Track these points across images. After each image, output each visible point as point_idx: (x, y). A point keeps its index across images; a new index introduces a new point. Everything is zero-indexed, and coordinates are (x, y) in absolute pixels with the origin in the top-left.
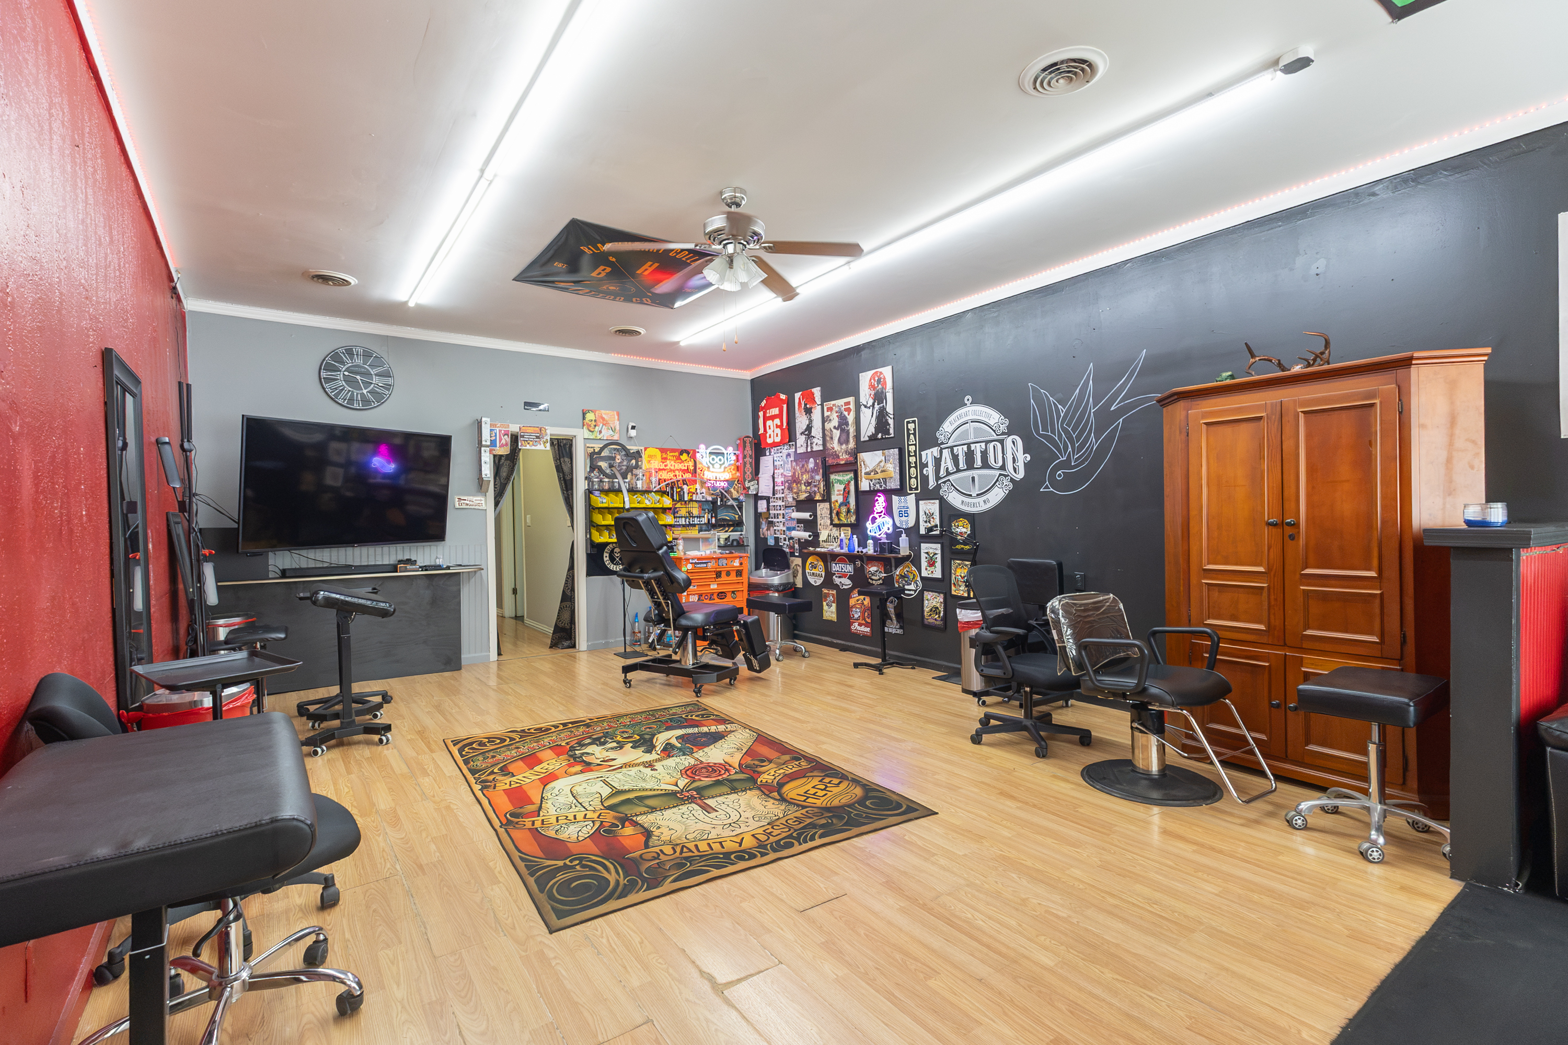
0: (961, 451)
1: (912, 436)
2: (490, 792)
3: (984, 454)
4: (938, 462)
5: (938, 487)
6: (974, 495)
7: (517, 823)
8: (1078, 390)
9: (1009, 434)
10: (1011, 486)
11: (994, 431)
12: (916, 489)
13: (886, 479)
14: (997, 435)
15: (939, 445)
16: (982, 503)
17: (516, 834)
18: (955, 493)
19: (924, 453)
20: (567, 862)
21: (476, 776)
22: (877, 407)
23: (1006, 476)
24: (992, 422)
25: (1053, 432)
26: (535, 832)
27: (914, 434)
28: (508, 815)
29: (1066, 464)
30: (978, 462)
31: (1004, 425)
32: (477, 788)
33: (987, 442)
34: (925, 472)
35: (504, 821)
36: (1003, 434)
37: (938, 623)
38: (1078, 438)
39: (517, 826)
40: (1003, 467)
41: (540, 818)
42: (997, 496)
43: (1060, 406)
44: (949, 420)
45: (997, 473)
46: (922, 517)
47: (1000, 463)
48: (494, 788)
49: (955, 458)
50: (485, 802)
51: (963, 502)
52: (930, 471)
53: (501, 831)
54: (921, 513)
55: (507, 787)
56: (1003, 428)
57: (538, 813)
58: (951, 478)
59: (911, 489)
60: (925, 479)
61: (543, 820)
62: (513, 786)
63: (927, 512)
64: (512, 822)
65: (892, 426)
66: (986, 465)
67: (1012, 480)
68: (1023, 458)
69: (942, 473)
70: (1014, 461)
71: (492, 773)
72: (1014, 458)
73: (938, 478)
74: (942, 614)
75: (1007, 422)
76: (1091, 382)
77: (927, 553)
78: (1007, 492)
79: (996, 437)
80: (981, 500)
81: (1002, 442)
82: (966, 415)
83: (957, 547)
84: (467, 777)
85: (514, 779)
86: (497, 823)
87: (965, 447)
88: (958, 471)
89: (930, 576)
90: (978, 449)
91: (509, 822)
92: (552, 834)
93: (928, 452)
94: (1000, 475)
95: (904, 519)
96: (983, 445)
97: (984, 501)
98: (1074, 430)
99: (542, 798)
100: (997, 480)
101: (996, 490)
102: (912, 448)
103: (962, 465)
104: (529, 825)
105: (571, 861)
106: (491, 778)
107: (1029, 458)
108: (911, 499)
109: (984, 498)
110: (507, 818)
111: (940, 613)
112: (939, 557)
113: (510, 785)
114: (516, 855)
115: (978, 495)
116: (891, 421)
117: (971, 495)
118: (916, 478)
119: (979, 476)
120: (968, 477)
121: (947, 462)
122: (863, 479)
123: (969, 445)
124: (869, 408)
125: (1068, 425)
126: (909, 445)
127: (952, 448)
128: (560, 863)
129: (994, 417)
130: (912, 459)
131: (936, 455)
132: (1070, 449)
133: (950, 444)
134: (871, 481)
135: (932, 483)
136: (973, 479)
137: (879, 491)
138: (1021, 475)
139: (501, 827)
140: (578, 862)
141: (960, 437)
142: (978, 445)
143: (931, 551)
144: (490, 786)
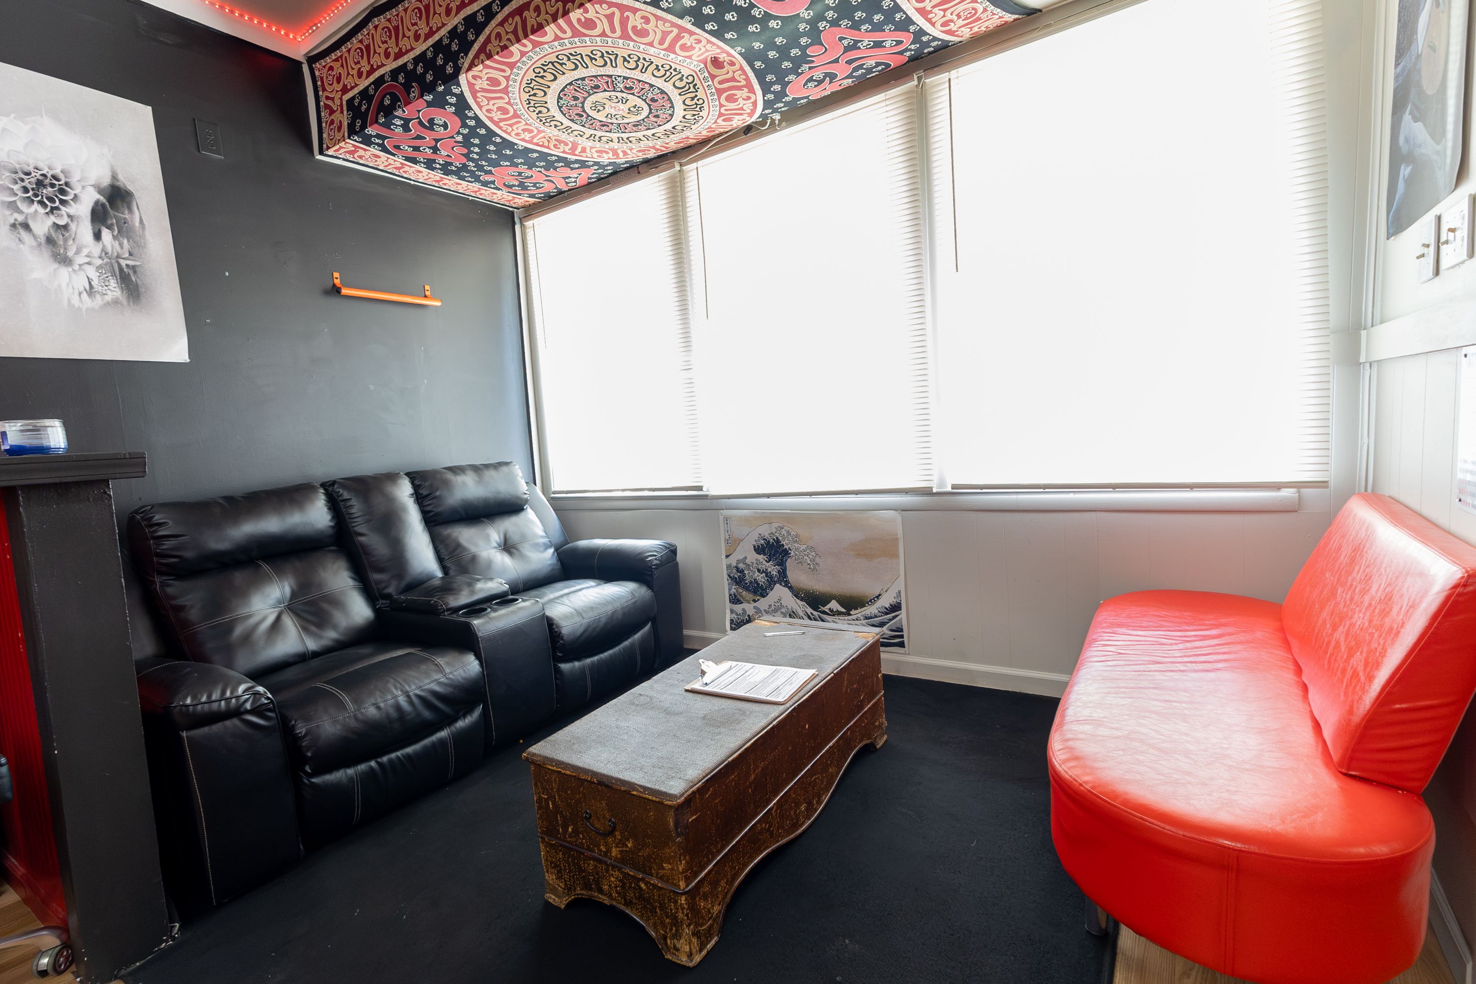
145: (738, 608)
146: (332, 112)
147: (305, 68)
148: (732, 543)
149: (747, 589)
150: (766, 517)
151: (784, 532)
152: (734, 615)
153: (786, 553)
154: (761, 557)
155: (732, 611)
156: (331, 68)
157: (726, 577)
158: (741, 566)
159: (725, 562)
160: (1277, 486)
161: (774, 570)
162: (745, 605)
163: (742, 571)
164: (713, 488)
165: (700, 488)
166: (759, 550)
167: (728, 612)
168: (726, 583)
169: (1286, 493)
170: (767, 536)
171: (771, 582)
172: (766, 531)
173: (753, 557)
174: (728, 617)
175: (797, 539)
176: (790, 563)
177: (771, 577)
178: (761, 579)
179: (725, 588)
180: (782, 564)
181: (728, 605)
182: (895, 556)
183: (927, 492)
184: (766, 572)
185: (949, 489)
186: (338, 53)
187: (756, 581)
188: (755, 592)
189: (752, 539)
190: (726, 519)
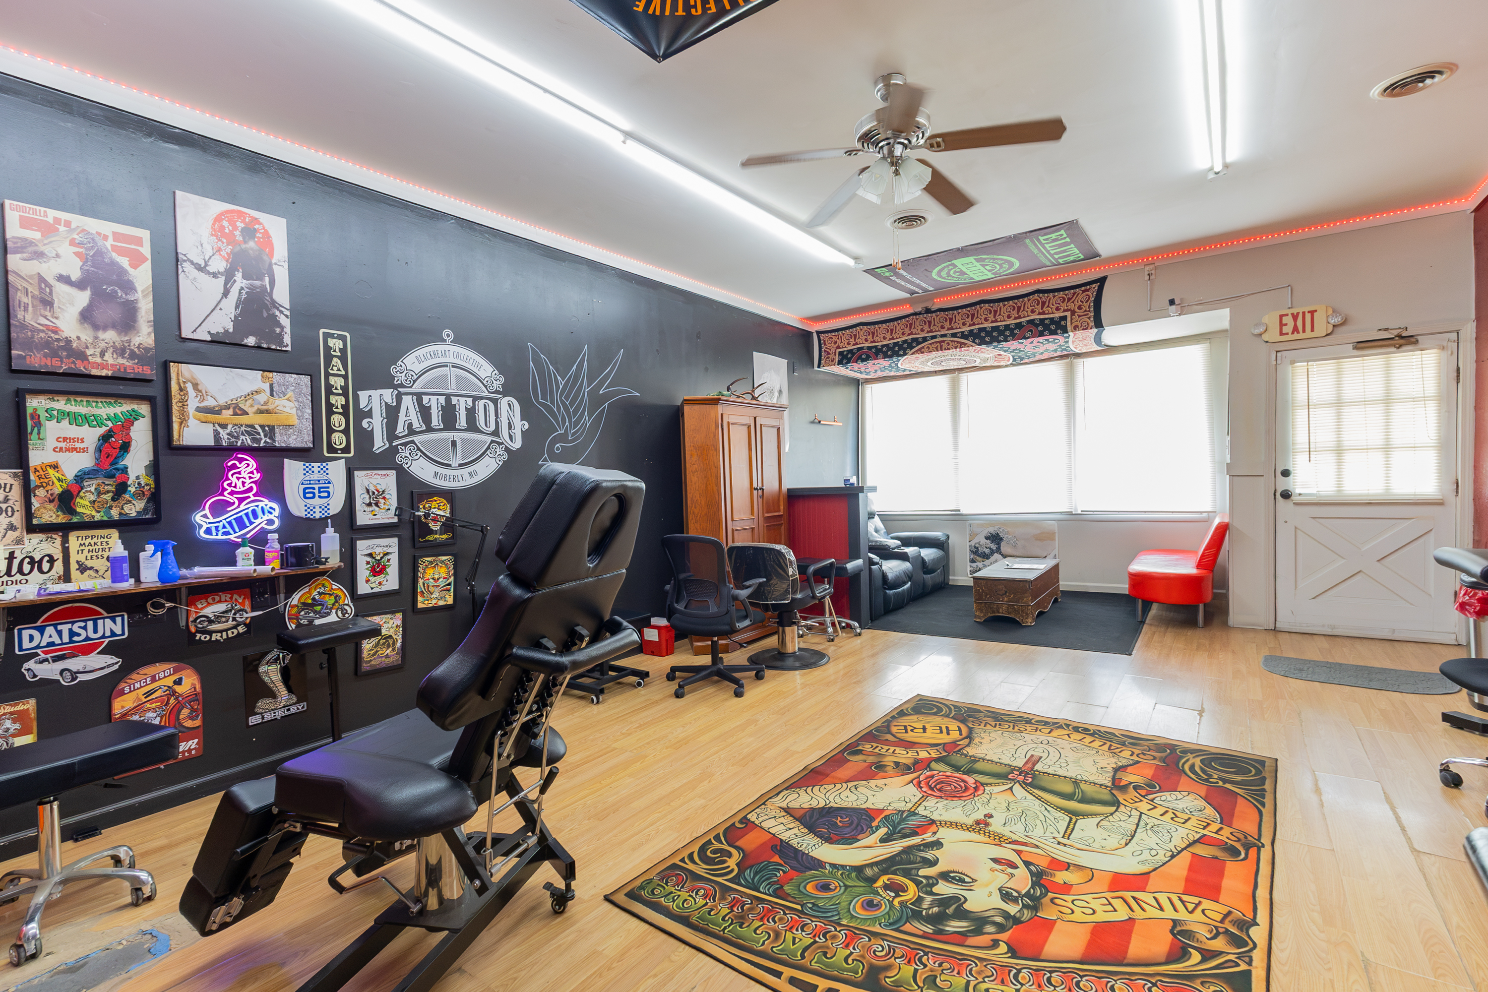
0: (435, 404)
1: (336, 361)
2: (1242, 910)
3: (471, 413)
4: (392, 413)
5: (393, 451)
6: (455, 464)
7: (1239, 840)
8: (575, 367)
9: (505, 394)
10: (506, 456)
11: (486, 387)
12: (346, 450)
13: (272, 428)
14: (489, 392)
15: (395, 387)
16: (466, 476)
17: (1252, 829)
18: (423, 461)
19: (363, 395)
20: (1221, 783)
21: (1243, 967)
22: (240, 281)
23: (499, 444)
24: (482, 375)
25: (552, 402)
26: (1226, 819)
27: (343, 359)
28: (1243, 855)
29: (563, 438)
30: (462, 422)
31: (498, 382)
32: (1258, 934)
33: (475, 399)
34: (365, 424)
35: (1253, 852)
36: (497, 392)
37: (391, 659)
38: (576, 411)
39: (1242, 837)
40: (496, 433)
41: (1205, 832)
42: (487, 468)
43: (559, 378)
44: (416, 354)
45: (489, 439)
46: (361, 498)
47: (492, 428)
48: (1230, 913)
49: (425, 412)
50: (1262, 893)
51: (436, 474)
52: (377, 424)
53: (1266, 840)
54: (359, 491)
55: (1206, 904)
56: (497, 385)
57: (1202, 840)
58: (416, 439)
59: (331, 449)
60: (366, 437)
61: (1205, 828)
62: (1196, 900)
63: (372, 489)
64: (1243, 845)
65: (288, 330)
66: (472, 426)
67: (507, 450)
68: (520, 425)
69: (400, 429)
70: (510, 427)
71: (1207, 955)
72: (509, 423)
73: (391, 434)
74: (399, 644)
75: (502, 379)
76: (586, 362)
77: (370, 555)
78: (501, 463)
79: (487, 394)
80: (465, 471)
81: (495, 402)
82: (444, 354)
83: (428, 538)
84: (1263, 974)
85: (1182, 915)
86: (1265, 854)
87: (442, 399)
88: (430, 429)
89: (376, 590)
90: (462, 405)
91: (1248, 847)
92: (1210, 811)
93: (375, 394)
94: (492, 442)
95: (317, 501)
96: (470, 401)
97: (470, 474)
98: (571, 404)
99: (1173, 857)
100: (488, 448)
101: (486, 460)
102: (337, 382)
103: (436, 421)
104: (1226, 831)
105: (1217, 783)
106: (1219, 944)
107: (527, 426)
108: (337, 470)
109: (470, 469)
110: (1247, 855)
111: (394, 643)
112: (394, 559)
113: (1198, 905)
114: (1267, 811)
115: (460, 465)
116: (285, 322)
117: (450, 465)
118: (346, 432)
119: (463, 440)
120: (447, 439)
121: (409, 413)
122: (192, 422)
123: (448, 397)
124: (215, 275)
125: (567, 398)
126: (327, 375)
127: (419, 396)
128: (1228, 786)
129: (486, 369)
130: (338, 401)
131: (389, 401)
132: (567, 423)
133: (416, 388)
134: (221, 426)
135: (380, 443)
136: (454, 443)
137: (246, 450)
138: (517, 444)
139: (1263, 846)
140: (1211, 780)
141: (429, 383)
142: (462, 400)
143: (378, 550)
144: (1235, 923)
145: (974, 565)
146: (829, 353)
147: (815, 336)
148: (973, 535)
149: (979, 556)
150: (992, 523)
151: (1001, 530)
152: (971, 568)
153: (1001, 539)
154: (988, 541)
155: (971, 566)
156: (832, 338)
157: (968, 550)
158: (977, 545)
159: (968, 544)
160: (1201, 513)
161: (994, 547)
162: (978, 563)
163: (977, 548)
164: (964, 511)
165: (959, 511)
166: (987, 538)
167: (969, 567)
168: (968, 553)
169: (1205, 515)
170: (992, 532)
171: (992, 552)
172: (992, 530)
173: (984, 541)
174: (969, 569)
175: (1008, 533)
176: (1003, 544)
177: (993, 550)
178: (987, 551)
179: (968, 556)
180: (999, 544)
181: (969, 564)
182: (1054, 539)
183: (1070, 513)
184: (990, 548)
185: (1080, 512)
186: (837, 334)
187: (984, 552)
188: (983, 557)
189: (985, 533)
190: (970, 525)
